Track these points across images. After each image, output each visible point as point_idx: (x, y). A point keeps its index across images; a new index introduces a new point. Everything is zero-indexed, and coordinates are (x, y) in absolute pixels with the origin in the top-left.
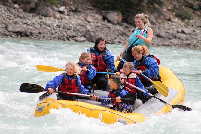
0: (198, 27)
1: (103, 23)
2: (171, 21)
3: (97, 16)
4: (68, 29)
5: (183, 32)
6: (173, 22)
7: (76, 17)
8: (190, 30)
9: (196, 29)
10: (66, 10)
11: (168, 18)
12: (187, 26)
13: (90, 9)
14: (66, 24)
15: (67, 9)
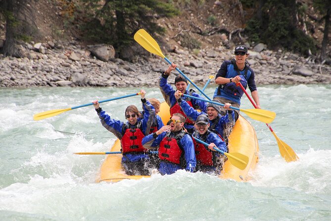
0: (210, 57)
1: (91, 60)
2: (176, 53)
3: (83, 52)
4: (47, 72)
5: (192, 65)
6: (179, 54)
7: (57, 55)
8: (200, 62)
9: (208, 60)
10: (42, 48)
11: (172, 48)
12: (196, 57)
13: (74, 44)
14: (45, 64)
15: (44, 46)
